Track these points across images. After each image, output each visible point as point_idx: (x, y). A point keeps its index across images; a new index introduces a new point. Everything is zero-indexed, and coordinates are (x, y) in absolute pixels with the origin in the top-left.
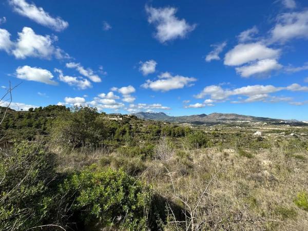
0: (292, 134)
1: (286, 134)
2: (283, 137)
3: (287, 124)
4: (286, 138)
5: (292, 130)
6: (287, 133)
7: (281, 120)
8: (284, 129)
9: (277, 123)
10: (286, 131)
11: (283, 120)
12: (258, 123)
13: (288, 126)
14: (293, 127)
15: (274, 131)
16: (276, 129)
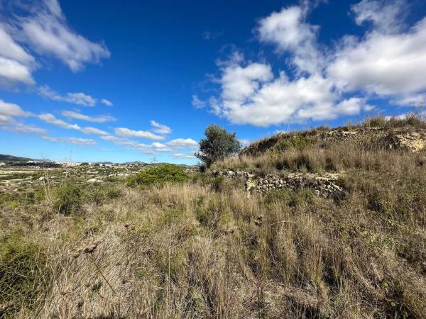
0: (41, 178)
1: (33, 179)
2: (28, 183)
3: (37, 164)
4: (32, 185)
5: (42, 173)
6: (35, 177)
7: (29, 159)
8: (32, 172)
9: (23, 163)
10: (35, 175)
11: (32, 160)
13: (38, 168)
14: (44, 169)
15: (16, 176)
16: (20, 172)
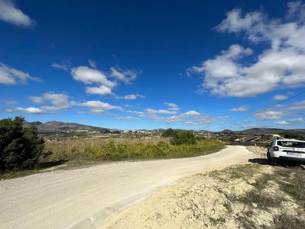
9: (107, 131)
12: (94, 132)
